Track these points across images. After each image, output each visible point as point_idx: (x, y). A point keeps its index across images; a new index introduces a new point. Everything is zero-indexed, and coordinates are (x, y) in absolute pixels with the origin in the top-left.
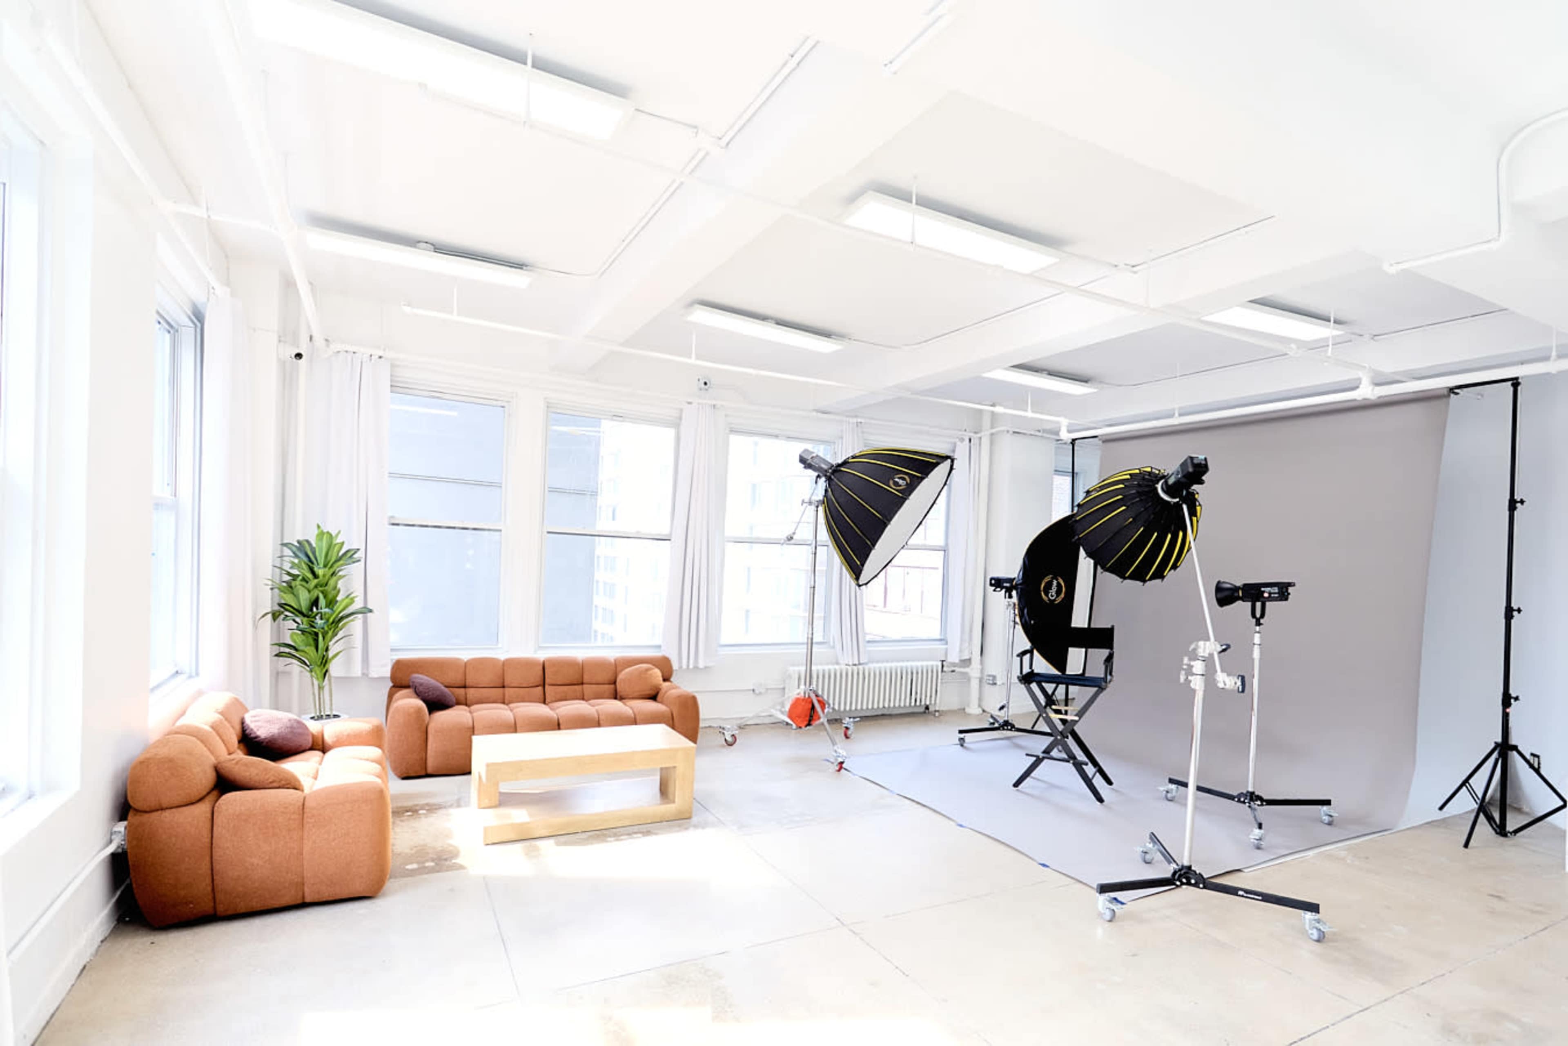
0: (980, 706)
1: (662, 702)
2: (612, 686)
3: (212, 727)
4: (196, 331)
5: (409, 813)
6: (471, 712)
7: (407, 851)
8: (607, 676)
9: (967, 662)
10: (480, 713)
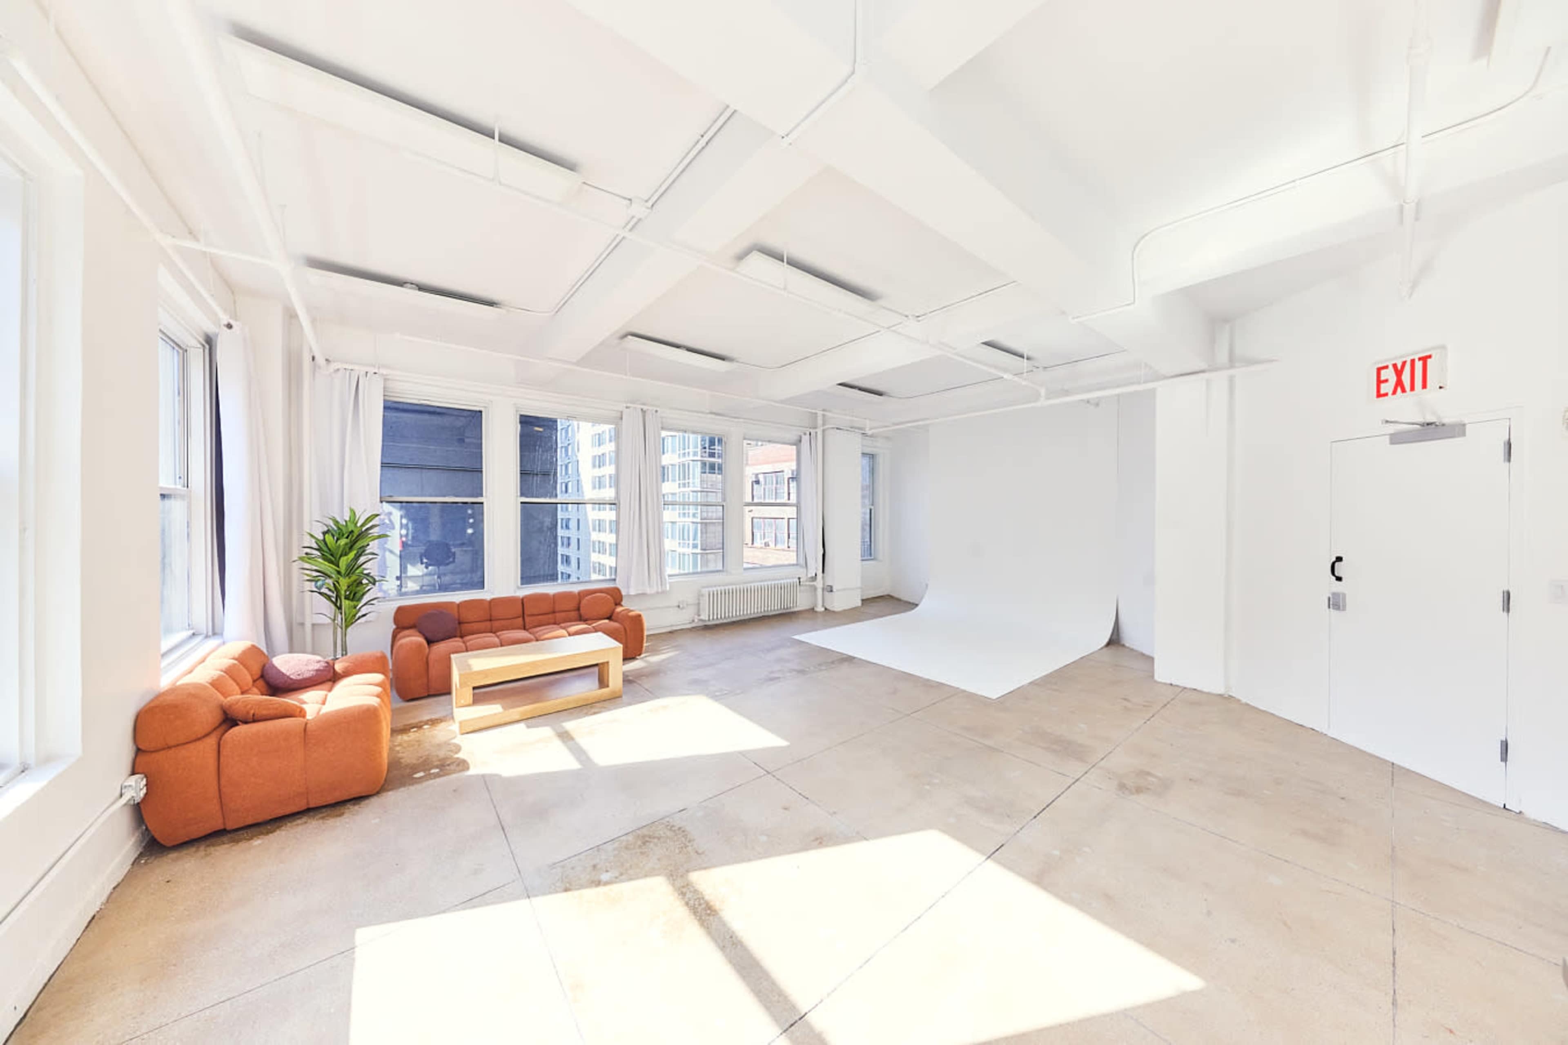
0: (823, 606)
1: (616, 621)
2: (577, 612)
3: (225, 672)
4: (204, 351)
5: (415, 729)
6: (464, 642)
7: (415, 762)
8: (573, 605)
9: (814, 578)
10: (471, 642)
